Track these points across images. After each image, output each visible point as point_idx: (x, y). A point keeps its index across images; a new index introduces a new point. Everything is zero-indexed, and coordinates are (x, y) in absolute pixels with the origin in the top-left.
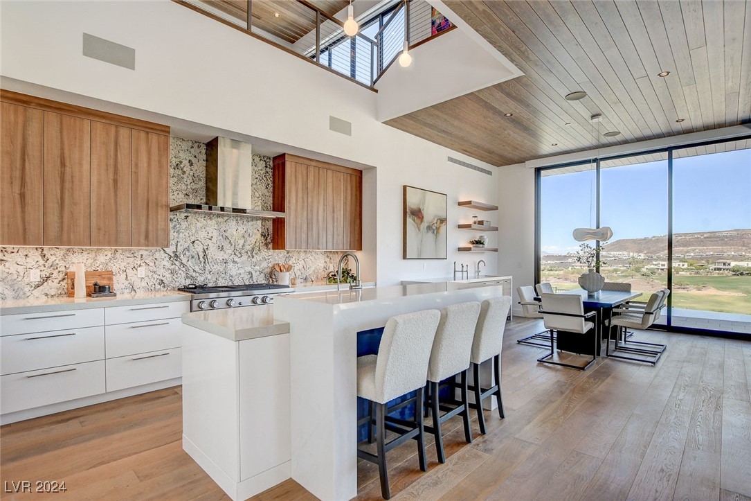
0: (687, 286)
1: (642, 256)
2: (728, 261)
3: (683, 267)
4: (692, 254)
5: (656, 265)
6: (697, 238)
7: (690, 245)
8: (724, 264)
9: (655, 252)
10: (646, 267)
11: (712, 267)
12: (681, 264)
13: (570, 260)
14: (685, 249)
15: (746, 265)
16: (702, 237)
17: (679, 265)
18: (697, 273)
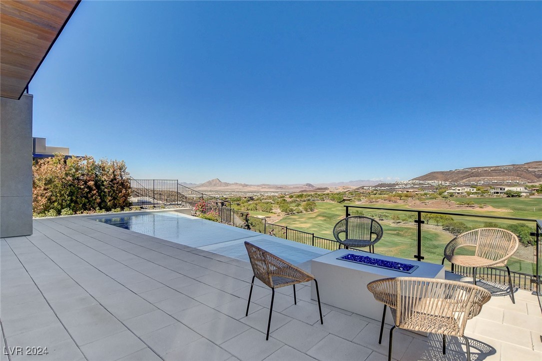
0: (473, 205)
1: (448, 183)
2: (503, 187)
3: (473, 192)
4: (482, 182)
5: (454, 190)
6: (486, 170)
7: (481, 176)
8: (501, 189)
9: (456, 181)
10: (447, 191)
11: (493, 191)
12: (472, 189)
13: (397, 187)
14: (478, 178)
15: (515, 190)
16: (489, 170)
17: (470, 190)
18: (482, 196)
